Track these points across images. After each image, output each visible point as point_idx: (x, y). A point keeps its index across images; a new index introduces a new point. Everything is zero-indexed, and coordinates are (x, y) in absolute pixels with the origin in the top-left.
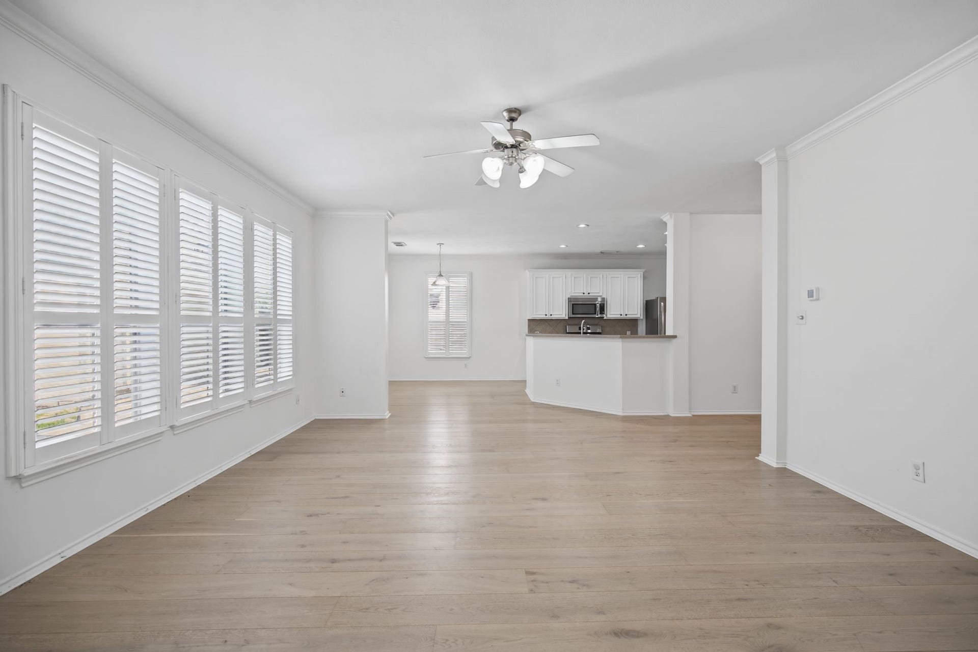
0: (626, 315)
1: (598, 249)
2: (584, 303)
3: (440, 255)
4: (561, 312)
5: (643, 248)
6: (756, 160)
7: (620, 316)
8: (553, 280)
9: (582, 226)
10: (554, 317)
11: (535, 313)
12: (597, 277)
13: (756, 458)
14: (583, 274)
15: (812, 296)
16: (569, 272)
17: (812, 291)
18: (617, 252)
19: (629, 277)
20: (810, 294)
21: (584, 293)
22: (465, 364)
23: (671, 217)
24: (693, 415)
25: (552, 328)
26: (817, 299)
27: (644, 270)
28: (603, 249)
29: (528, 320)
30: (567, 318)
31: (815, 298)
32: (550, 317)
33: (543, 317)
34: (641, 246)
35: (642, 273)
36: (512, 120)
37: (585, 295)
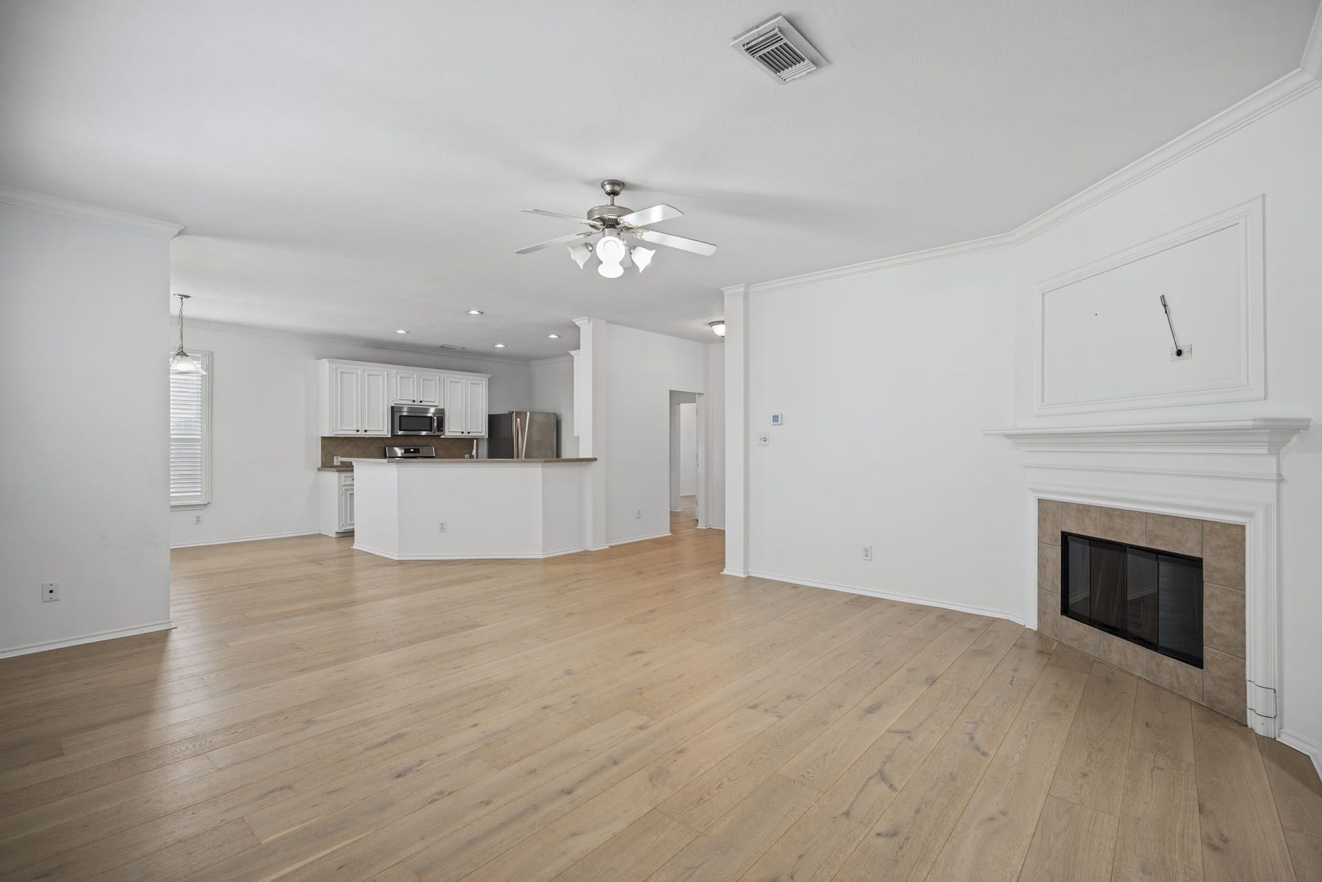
0: (469, 433)
1: (439, 342)
2: (416, 414)
3: (181, 317)
4: (381, 427)
5: (502, 348)
6: (722, 289)
7: (461, 434)
8: (368, 379)
9: (474, 312)
10: (370, 434)
11: (339, 428)
12: (431, 380)
13: (722, 573)
14: (414, 374)
15: (778, 421)
16: (394, 370)
17: (778, 416)
18: (463, 348)
19: (472, 384)
20: (775, 418)
21: (414, 401)
22: (198, 517)
23: (589, 322)
24: (611, 547)
25: (361, 451)
26: (781, 424)
27: (489, 376)
28: (447, 342)
29: (323, 438)
30: (390, 436)
31: (780, 422)
32: (365, 433)
33: (353, 434)
34: (500, 346)
35: (487, 379)
36: (613, 193)
37: (415, 403)
